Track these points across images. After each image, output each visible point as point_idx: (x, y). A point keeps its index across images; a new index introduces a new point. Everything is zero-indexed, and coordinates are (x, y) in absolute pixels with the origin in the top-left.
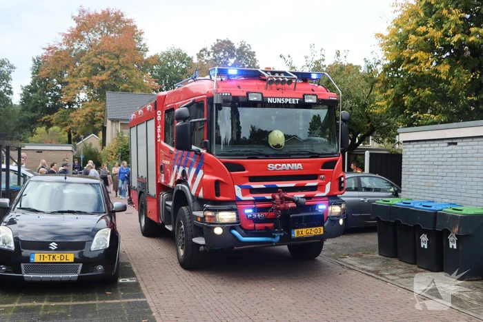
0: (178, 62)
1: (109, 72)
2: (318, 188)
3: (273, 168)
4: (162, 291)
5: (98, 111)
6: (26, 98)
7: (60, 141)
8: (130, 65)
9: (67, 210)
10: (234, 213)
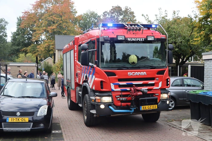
0: (93, 19)
1: (57, 25)
2: (155, 84)
3: (131, 74)
4: (73, 137)
5: (52, 45)
6: (14, 39)
7: (32, 61)
8: (68, 21)
9: (26, 96)
10: (111, 98)
